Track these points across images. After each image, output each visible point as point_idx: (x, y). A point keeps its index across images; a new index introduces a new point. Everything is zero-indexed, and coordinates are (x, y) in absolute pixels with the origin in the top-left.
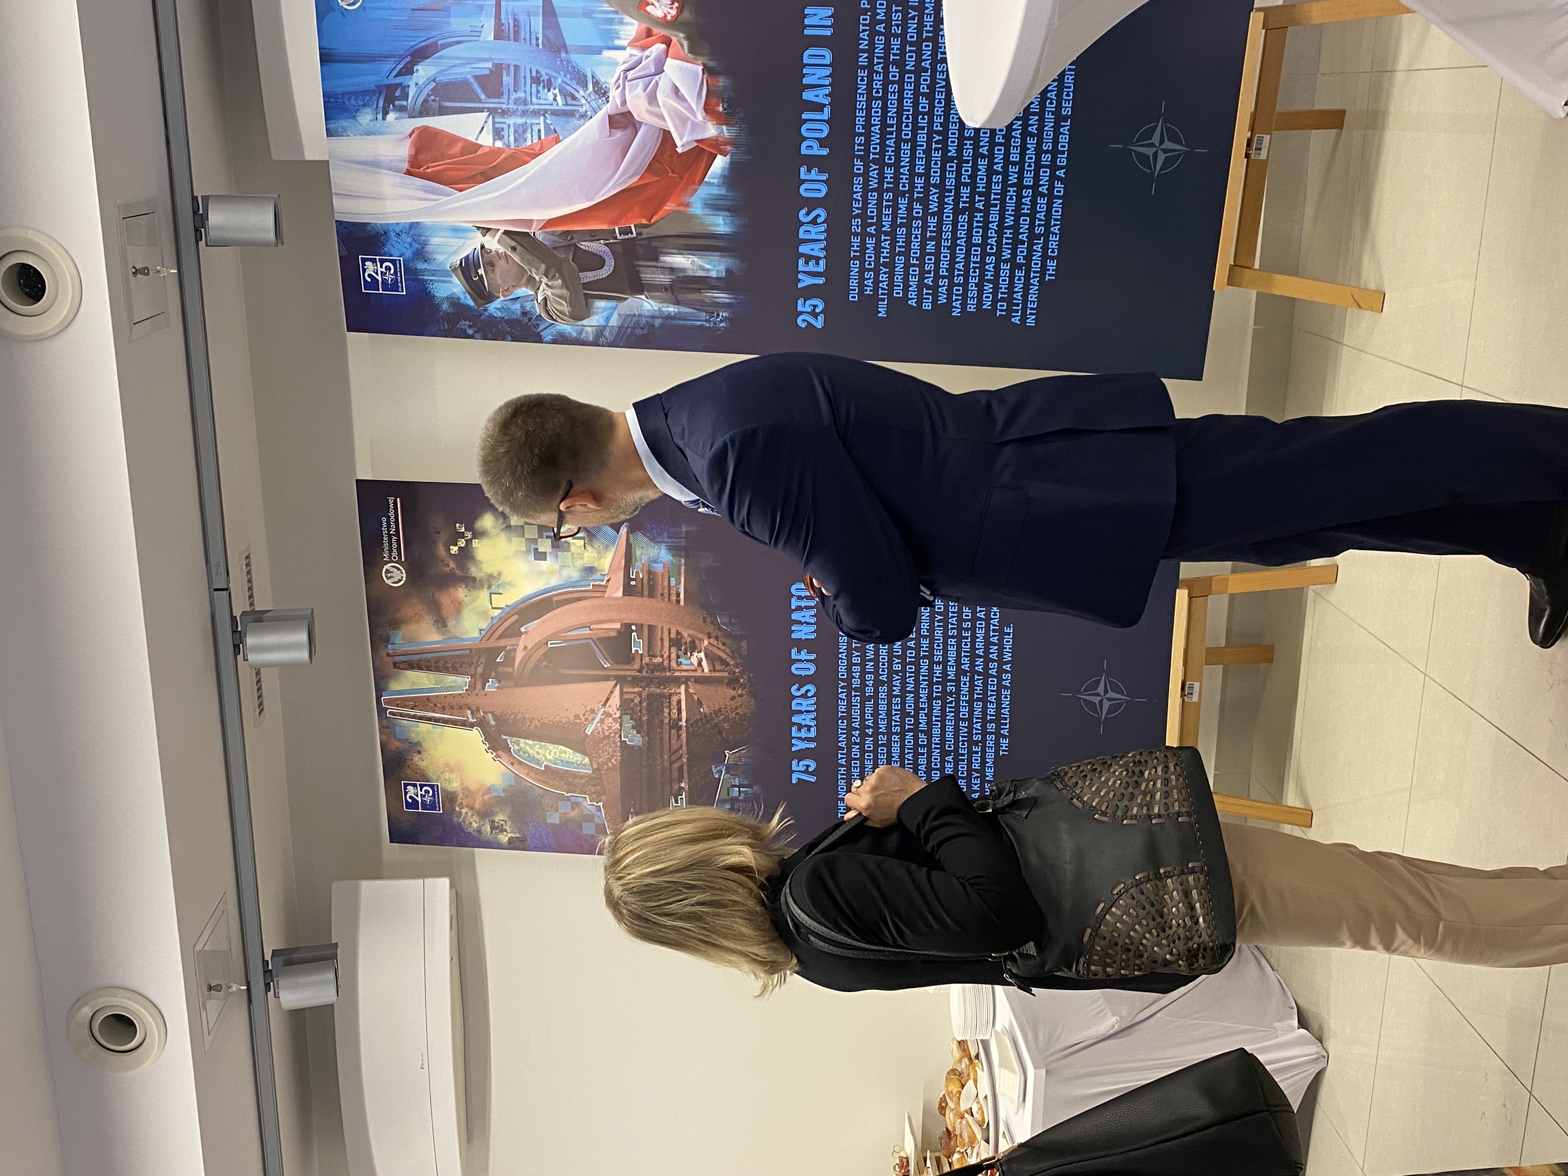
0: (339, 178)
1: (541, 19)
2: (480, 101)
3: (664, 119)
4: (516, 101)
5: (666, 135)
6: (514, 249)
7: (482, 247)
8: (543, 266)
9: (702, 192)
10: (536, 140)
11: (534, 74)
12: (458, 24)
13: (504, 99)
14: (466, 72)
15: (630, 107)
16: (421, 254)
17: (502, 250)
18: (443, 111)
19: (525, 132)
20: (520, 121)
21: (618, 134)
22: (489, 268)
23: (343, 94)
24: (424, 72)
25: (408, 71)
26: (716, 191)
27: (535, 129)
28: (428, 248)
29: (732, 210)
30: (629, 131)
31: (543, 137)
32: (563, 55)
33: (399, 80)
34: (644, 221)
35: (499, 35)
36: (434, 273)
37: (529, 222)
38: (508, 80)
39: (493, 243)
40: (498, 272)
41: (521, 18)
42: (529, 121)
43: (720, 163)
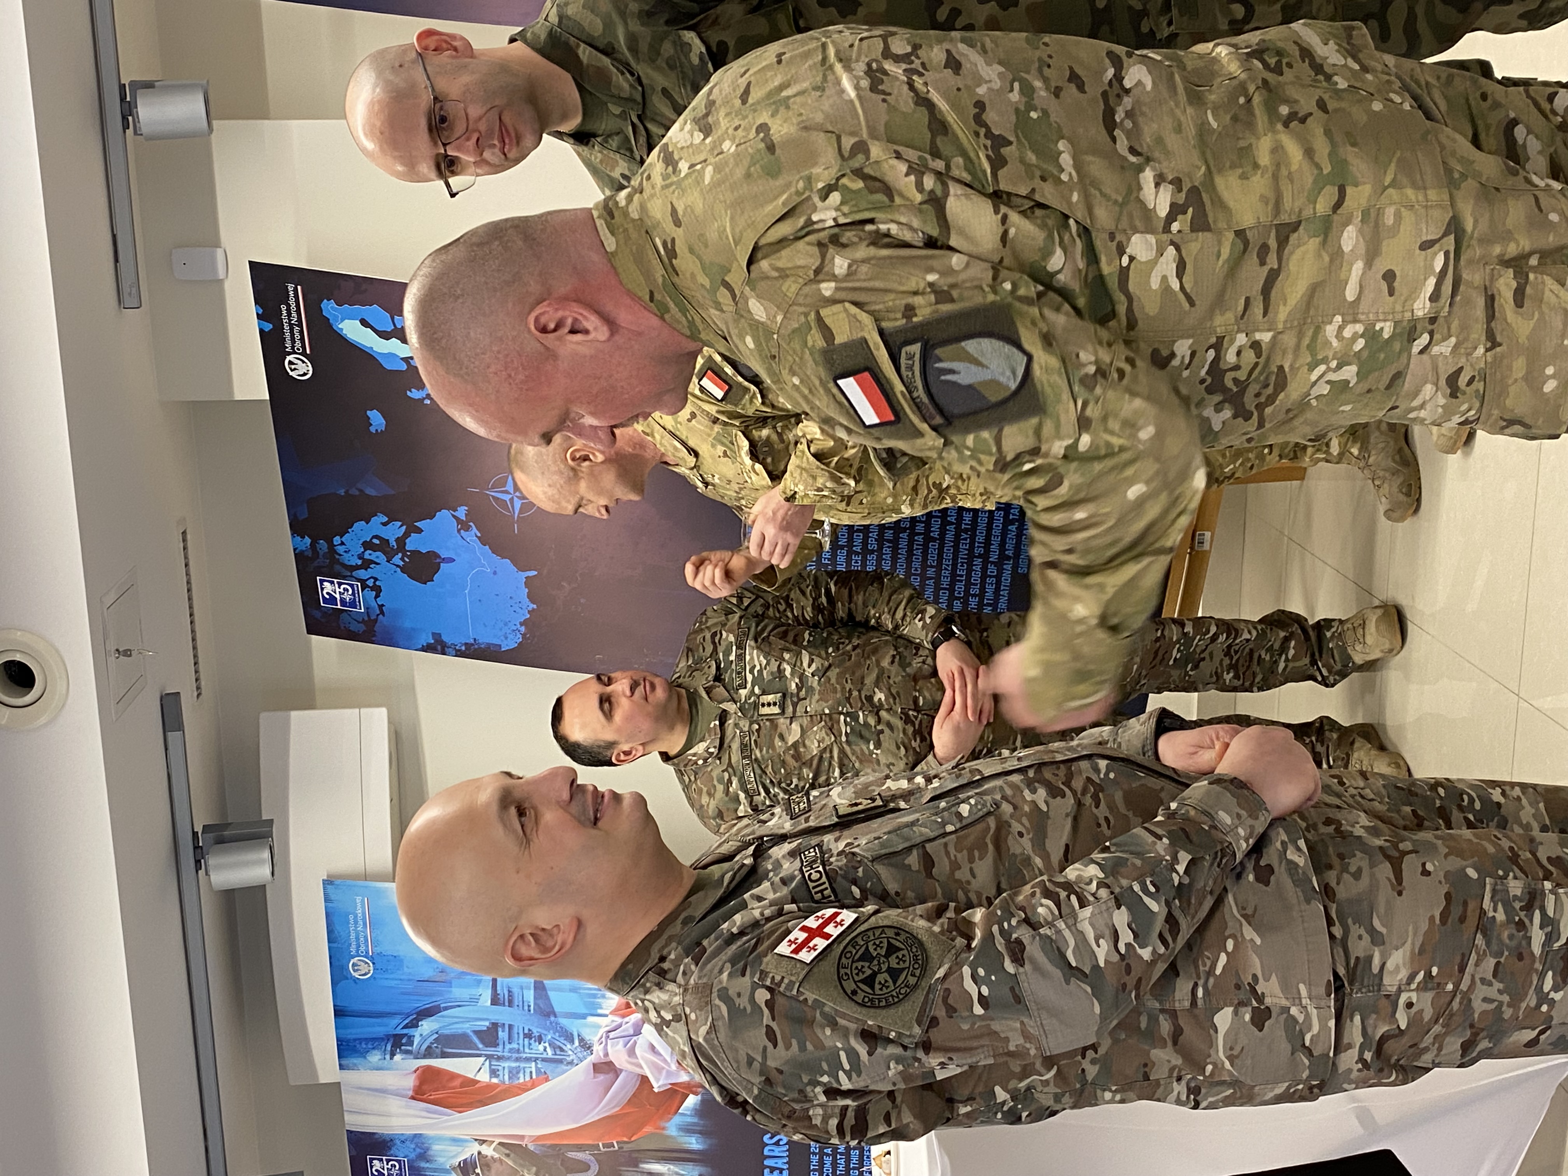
0: (347, 1098)
1: (532, 992)
2: (478, 1049)
3: (641, 1067)
4: (511, 1050)
5: (644, 1080)
6: (508, 1155)
7: (479, 1153)
8: (534, 1169)
9: (677, 1120)
10: (528, 1078)
11: (526, 1031)
12: (458, 992)
13: (500, 1048)
14: (466, 1028)
15: (612, 1058)
16: (424, 1156)
17: (496, 1156)
18: (444, 1055)
19: (518, 1073)
20: (514, 1065)
21: (601, 1077)
23: (355, 1040)
24: (427, 1026)
25: (414, 1025)
26: (689, 1120)
28: (430, 1153)
29: (703, 1133)
30: (611, 1076)
31: (534, 1077)
32: (552, 1018)
33: (405, 1031)
34: (625, 1139)
35: (495, 1001)
36: (435, 1170)
37: (522, 1137)
38: (503, 1035)
39: (488, 1151)
40: (493, 1171)
41: (516, 991)
42: (522, 1065)
43: (692, 1101)
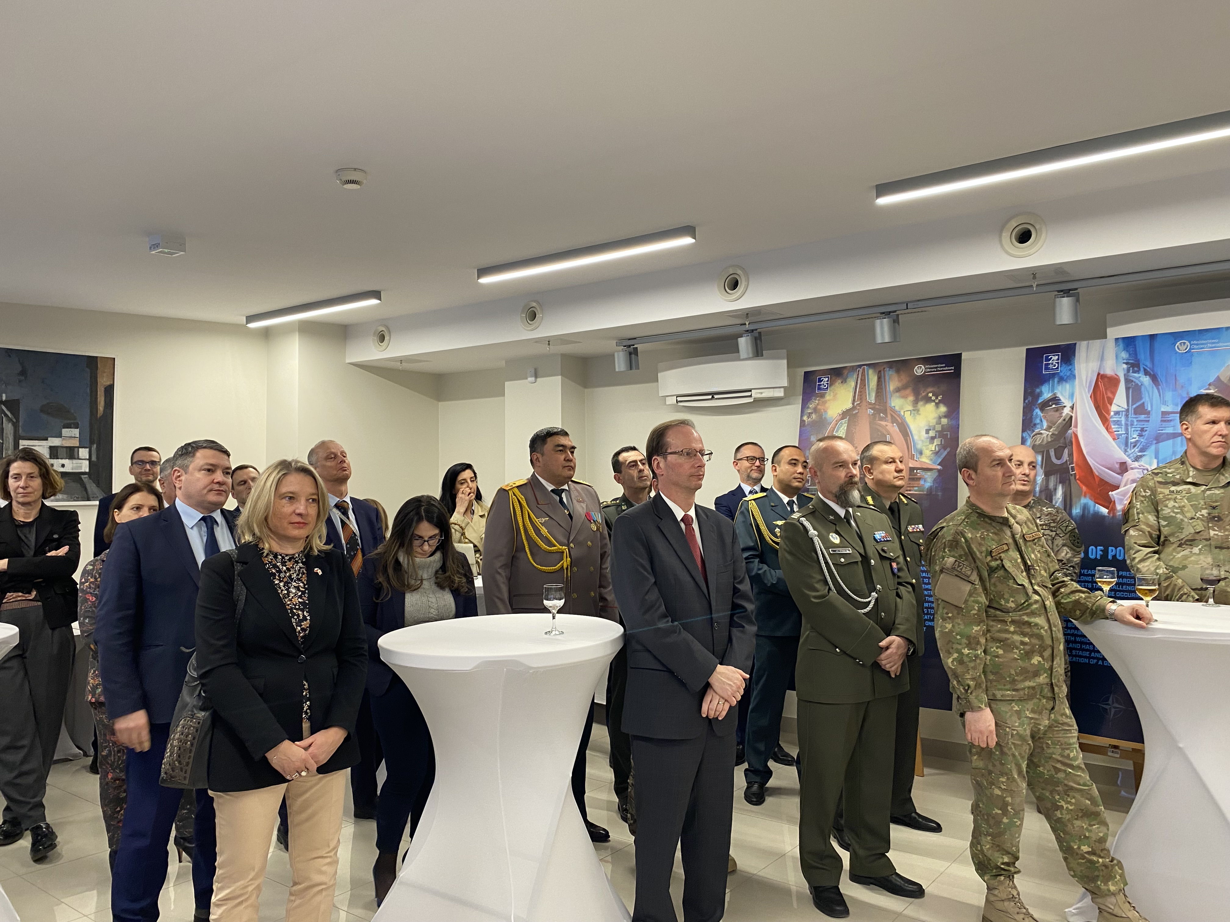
0: (1097, 343)
1: (1171, 432)
2: (1132, 405)
3: (1125, 486)
4: (1132, 421)
5: (1117, 487)
6: (1064, 420)
7: (1065, 406)
8: (1057, 433)
9: (1091, 503)
10: (1114, 430)
11: (1145, 429)
12: (1169, 395)
13: (1133, 416)
14: (1146, 399)
15: (1130, 472)
16: (1062, 380)
17: (1064, 415)
18: (1127, 389)
19: (1118, 425)
20: (1123, 422)
21: (1117, 466)
22: (1055, 409)
23: (1135, 345)
24: (1146, 380)
25: (1146, 373)
26: (1092, 509)
27: (1120, 429)
28: (1064, 383)
29: (1083, 516)
30: (1119, 471)
31: (1116, 433)
32: (1155, 442)
33: (1142, 369)
34: (1077, 477)
35: (1164, 413)
36: (1053, 386)
37: (1076, 427)
38: (1142, 417)
39: (1066, 411)
40: (1054, 413)
41: (1172, 423)
42: (1123, 427)
43: (1104, 511)
